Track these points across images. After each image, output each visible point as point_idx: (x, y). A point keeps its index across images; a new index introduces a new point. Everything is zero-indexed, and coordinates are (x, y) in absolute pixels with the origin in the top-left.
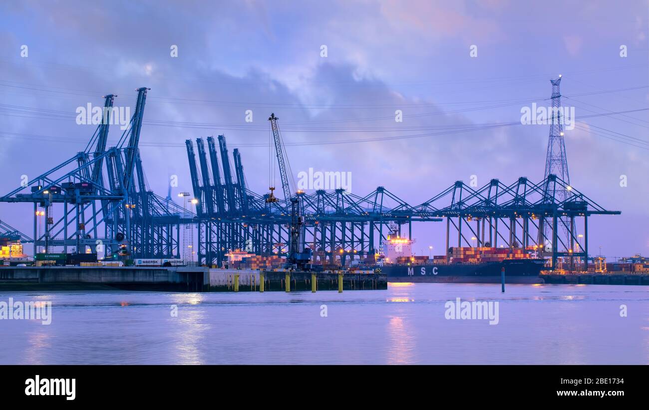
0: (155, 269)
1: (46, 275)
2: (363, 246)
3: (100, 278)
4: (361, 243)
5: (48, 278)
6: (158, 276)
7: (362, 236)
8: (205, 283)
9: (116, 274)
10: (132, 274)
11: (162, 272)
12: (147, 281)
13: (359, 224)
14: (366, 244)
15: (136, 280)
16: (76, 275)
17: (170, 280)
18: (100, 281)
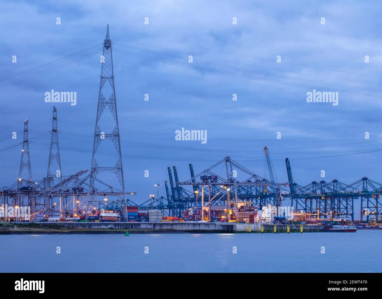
0: (210, 224)
1: (156, 226)
2: (347, 211)
3: (182, 228)
4: (346, 209)
5: (158, 228)
6: (211, 227)
7: (347, 205)
8: (234, 229)
9: (190, 225)
10: (198, 226)
11: (213, 225)
12: (206, 229)
13: (345, 199)
14: (349, 210)
15: (200, 229)
16: (170, 226)
17: (217, 229)
18: (182, 229)
